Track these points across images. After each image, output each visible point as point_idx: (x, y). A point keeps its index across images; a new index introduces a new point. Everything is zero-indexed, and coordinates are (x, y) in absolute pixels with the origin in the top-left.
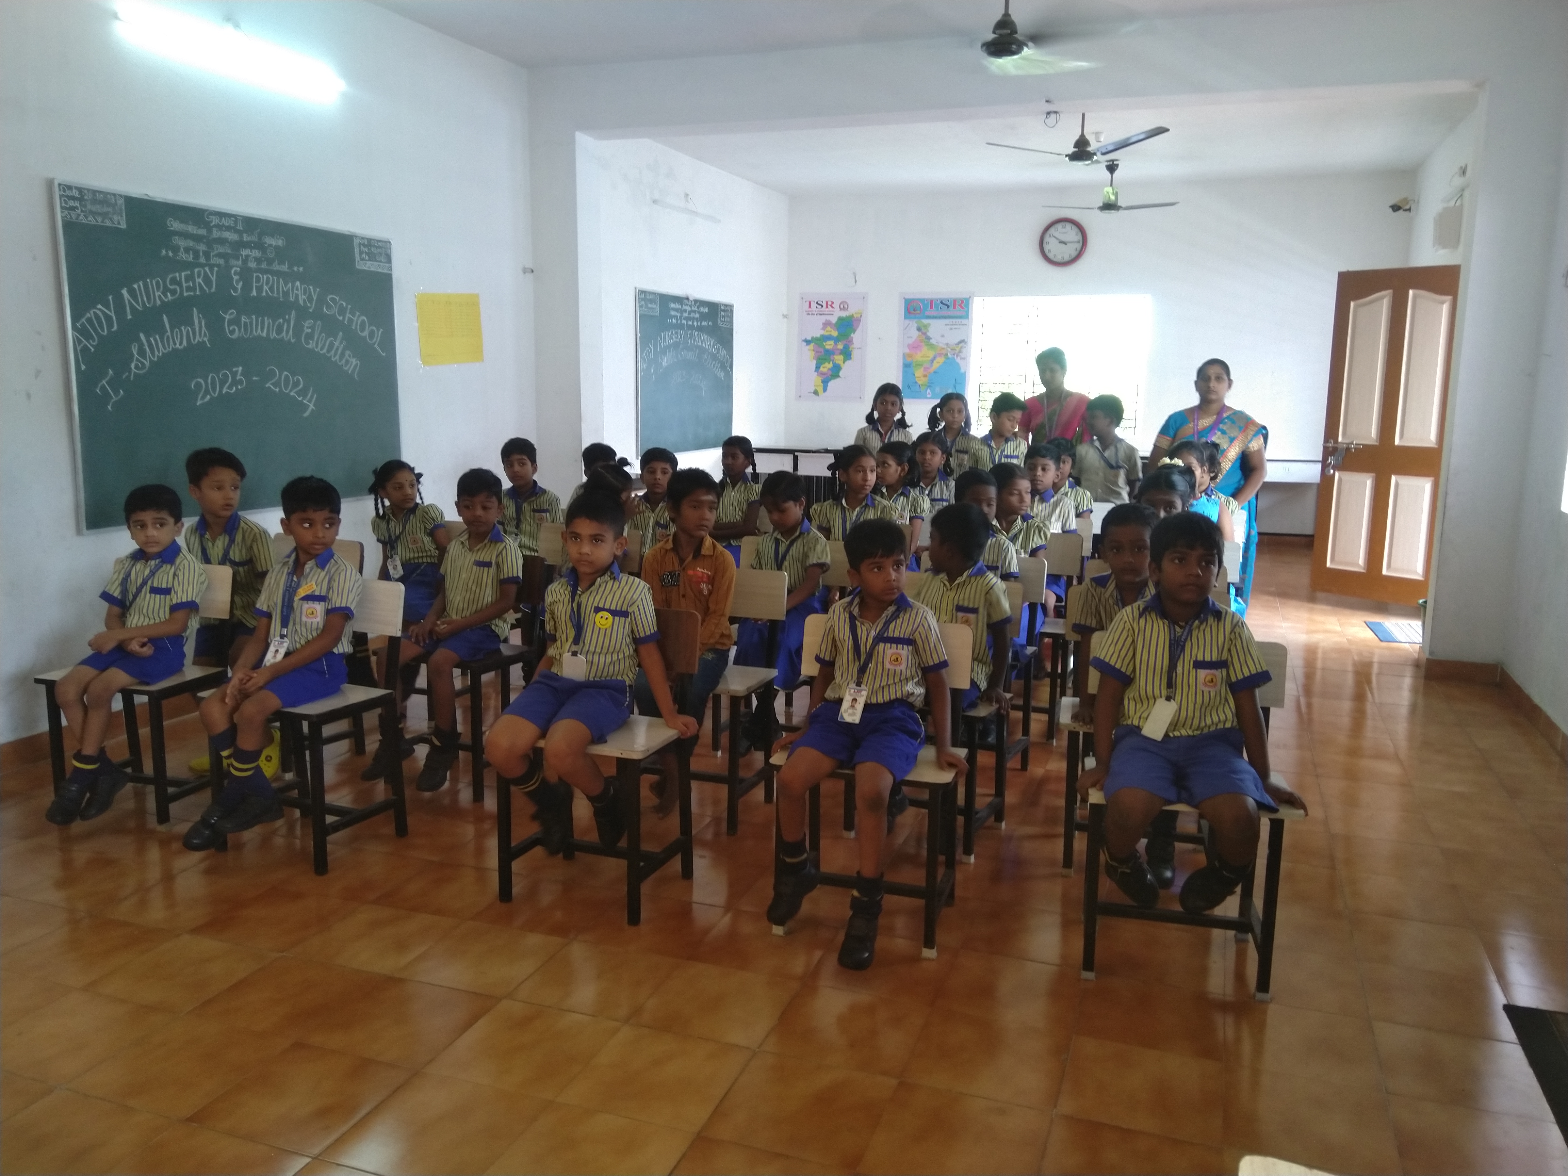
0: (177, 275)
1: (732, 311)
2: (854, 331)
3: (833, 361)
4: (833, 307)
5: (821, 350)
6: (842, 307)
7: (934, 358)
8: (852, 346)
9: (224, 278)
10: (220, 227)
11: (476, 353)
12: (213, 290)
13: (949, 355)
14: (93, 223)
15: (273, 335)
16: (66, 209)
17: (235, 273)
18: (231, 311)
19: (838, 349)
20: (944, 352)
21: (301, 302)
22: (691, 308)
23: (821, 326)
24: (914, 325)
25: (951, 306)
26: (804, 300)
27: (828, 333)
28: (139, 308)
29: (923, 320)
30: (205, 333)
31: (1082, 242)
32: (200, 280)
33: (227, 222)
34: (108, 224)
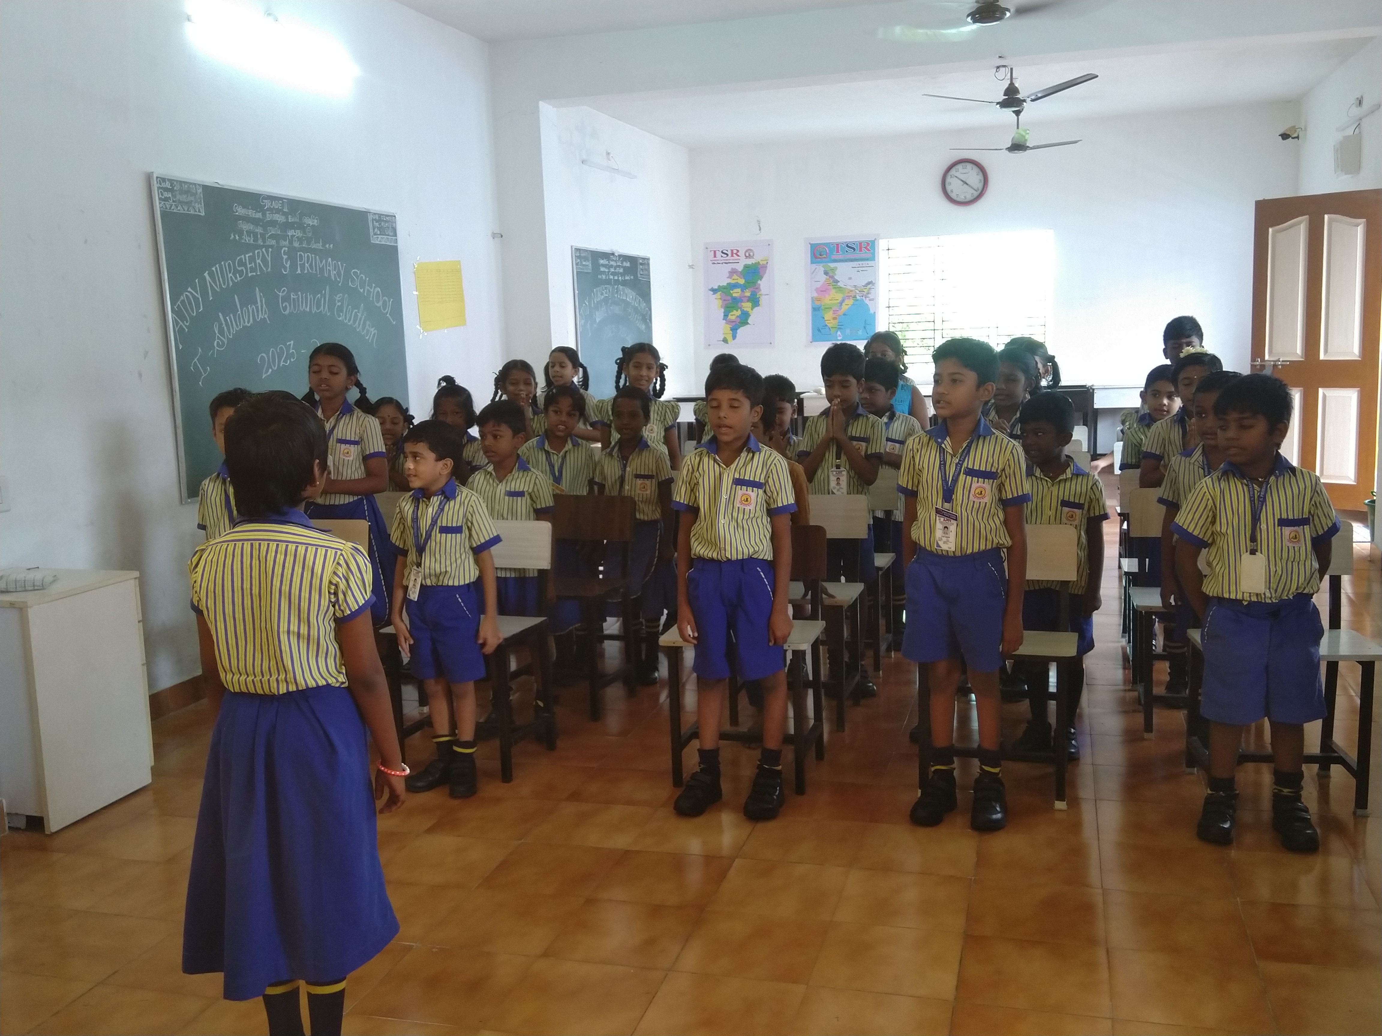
2: (761, 278)
3: (741, 308)
5: (729, 298)
6: (747, 255)
7: (843, 301)
8: (760, 293)
9: (277, 258)
10: (271, 210)
11: (460, 318)
13: (858, 297)
14: (182, 212)
15: (313, 310)
16: (163, 200)
17: (285, 253)
18: (283, 289)
19: (745, 297)
20: (852, 294)
21: (333, 278)
22: (617, 263)
23: (728, 275)
24: (821, 269)
25: (857, 248)
26: (709, 250)
27: (733, 282)
28: (218, 290)
29: (829, 264)
30: (265, 311)
31: (983, 181)
32: (259, 261)
33: (276, 205)
34: (192, 212)
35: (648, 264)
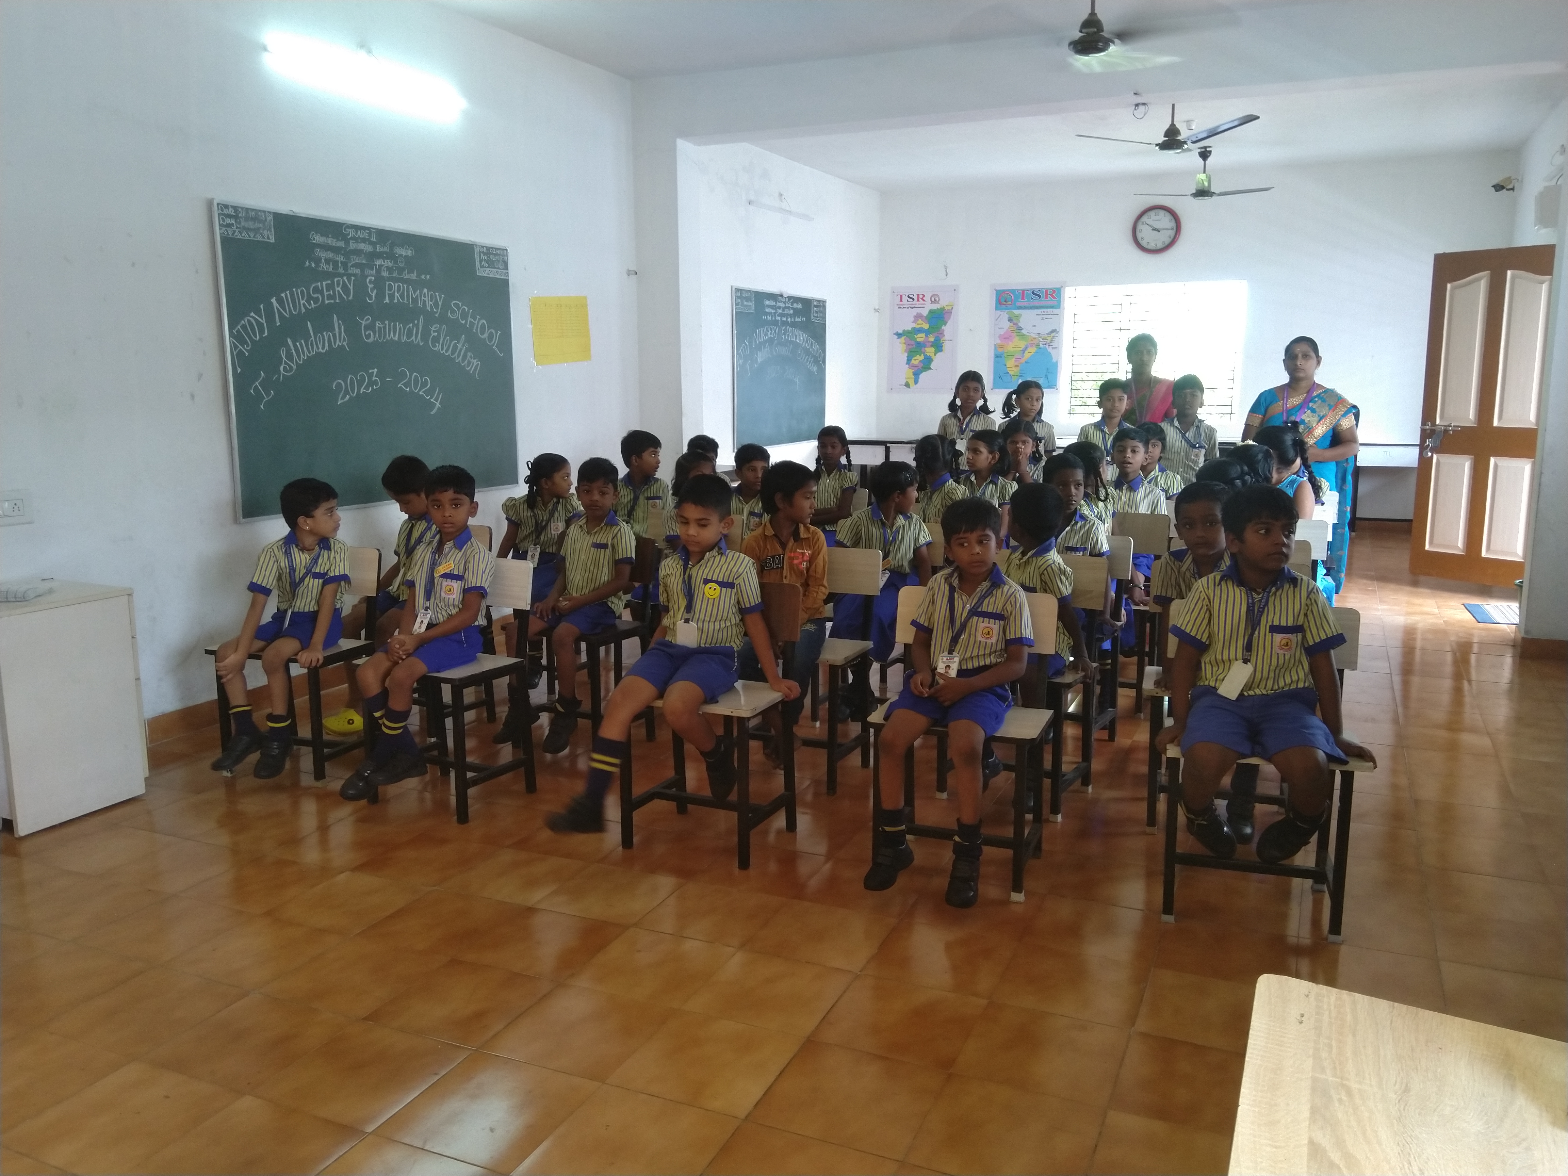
0: (319, 284)
1: (824, 307)
2: (945, 324)
3: (924, 353)
4: (924, 300)
5: (913, 342)
6: (933, 300)
7: (1026, 348)
8: (943, 339)
9: (361, 287)
10: (356, 239)
11: (585, 352)
12: (351, 298)
13: (1041, 345)
14: (246, 238)
15: (404, 339)
16: (224, 226)
17: (370, 282)
18: (366, 318)
19: (929, 342)
20: (1035, 342)
21: (428, 308)
22: (785, 304)
23: (913, 319)
24: (1005, 315)
25: (1043, 296)
26: (896, 294)
27: (919, 326)
28: (287, 316)
29: (1014, 311)
30: (344, 338)
31: (1175, 229)
32: (339, 289)
33: (362, 235)
34: (259, 239)
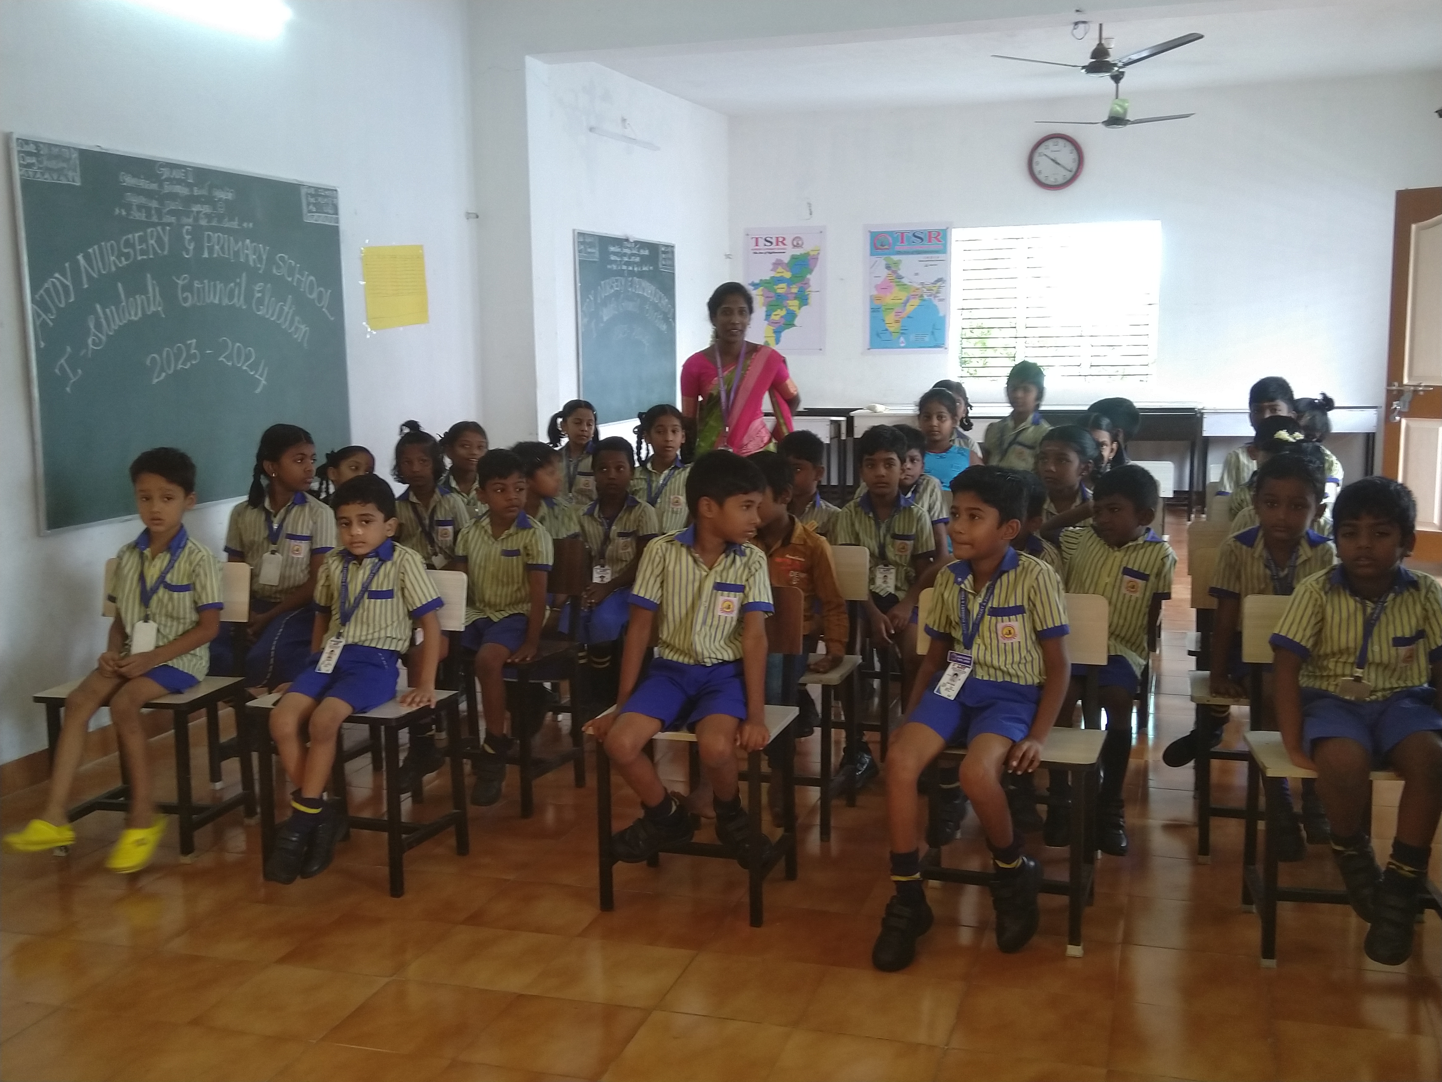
0: (130, 236)
2: (811, 271)
3: (786, 307)
4: (784, 245)
5: (772, 294)
7: (907, 301)
8: (809, 289)
9: (177, 238)
10: (171, 180)
11: (422, 314)
12: (166, 253)
13: (925, 297)
14: (48, 181)
15: (225, 301)
16: (24, 166)
18: (184, 276)
19: (792, 293)
20: (919, 293)
21: (252, 263)
22: (631, 251)
23: (771, 267)
24: (881, 262)
25: (926, 239)
26: (750, 237)
27: (778, 275)
28: (95, 276)
29: (892, 257)
30: (159, 303)
31: (1077, 161)
32: (152, 242)
33: (177, 174)
34: (64, 182)
35: (673, 253)
